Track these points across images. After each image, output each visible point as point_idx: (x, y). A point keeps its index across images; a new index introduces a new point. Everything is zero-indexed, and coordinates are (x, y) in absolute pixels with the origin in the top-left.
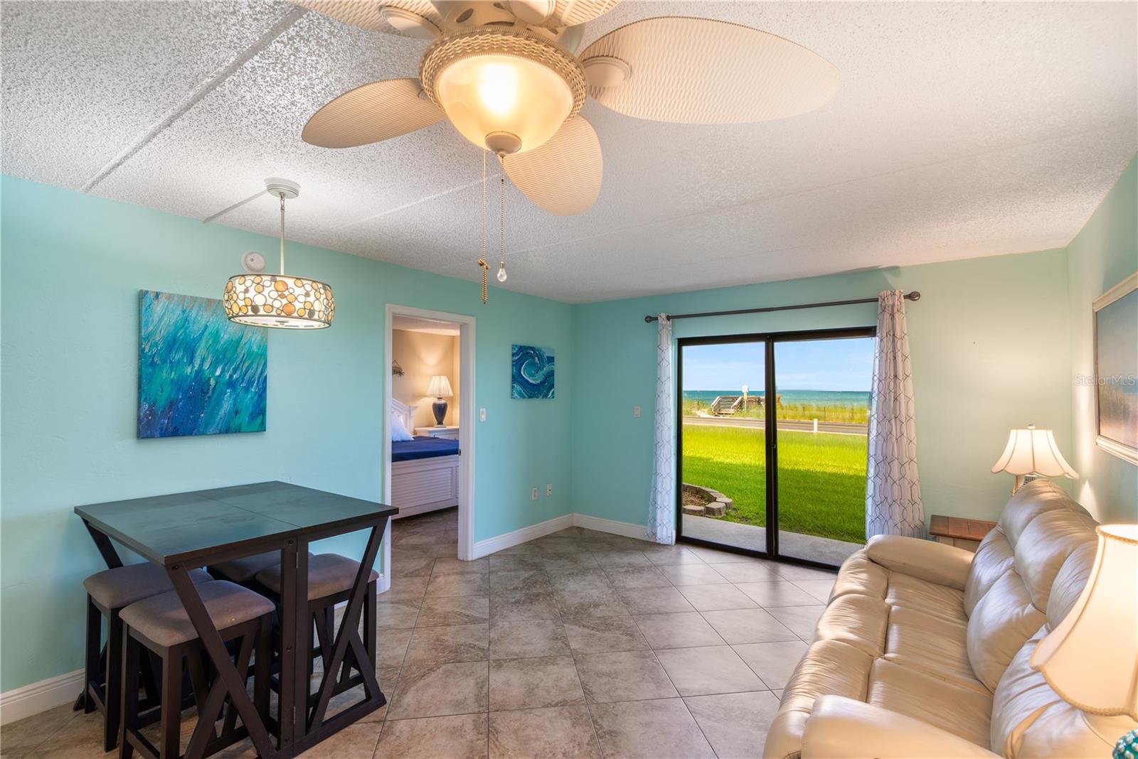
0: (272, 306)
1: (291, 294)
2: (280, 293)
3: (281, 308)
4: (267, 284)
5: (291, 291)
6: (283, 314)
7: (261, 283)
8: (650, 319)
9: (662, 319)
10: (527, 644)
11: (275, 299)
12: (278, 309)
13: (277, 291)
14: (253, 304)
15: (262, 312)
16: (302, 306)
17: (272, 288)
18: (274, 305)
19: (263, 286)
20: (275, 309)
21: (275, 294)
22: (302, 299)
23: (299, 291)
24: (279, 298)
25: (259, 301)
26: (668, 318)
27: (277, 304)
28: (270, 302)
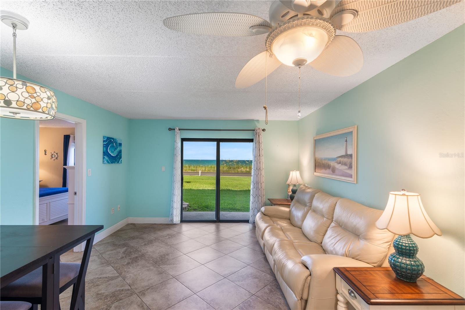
0: (24, 102)
1: (38, 96)
2: (30, 94)
3: (31, 105)
4: (19, 86)
5: (38, 94)
6: (32, 109)
7: (15, 85)
8: (170, 129)
9: (177, 130)
10: (149, 280)
11: (27, 98)
12: (28, 105)
13: (28, 93)
14: (7, 99)
15: (14, 105)
16: (45, 105)
17: (24, 90)
18: (25, 102)
19: (17, 87)
20: (26, 105)
21: (26, 95)
22: (45, 100)
23: (44, 95)
24: (29, 98)
25: (12, 97)
26: (179, 130)
27: (28, 101)
28: (22, 99)
